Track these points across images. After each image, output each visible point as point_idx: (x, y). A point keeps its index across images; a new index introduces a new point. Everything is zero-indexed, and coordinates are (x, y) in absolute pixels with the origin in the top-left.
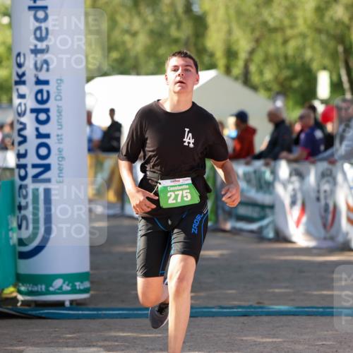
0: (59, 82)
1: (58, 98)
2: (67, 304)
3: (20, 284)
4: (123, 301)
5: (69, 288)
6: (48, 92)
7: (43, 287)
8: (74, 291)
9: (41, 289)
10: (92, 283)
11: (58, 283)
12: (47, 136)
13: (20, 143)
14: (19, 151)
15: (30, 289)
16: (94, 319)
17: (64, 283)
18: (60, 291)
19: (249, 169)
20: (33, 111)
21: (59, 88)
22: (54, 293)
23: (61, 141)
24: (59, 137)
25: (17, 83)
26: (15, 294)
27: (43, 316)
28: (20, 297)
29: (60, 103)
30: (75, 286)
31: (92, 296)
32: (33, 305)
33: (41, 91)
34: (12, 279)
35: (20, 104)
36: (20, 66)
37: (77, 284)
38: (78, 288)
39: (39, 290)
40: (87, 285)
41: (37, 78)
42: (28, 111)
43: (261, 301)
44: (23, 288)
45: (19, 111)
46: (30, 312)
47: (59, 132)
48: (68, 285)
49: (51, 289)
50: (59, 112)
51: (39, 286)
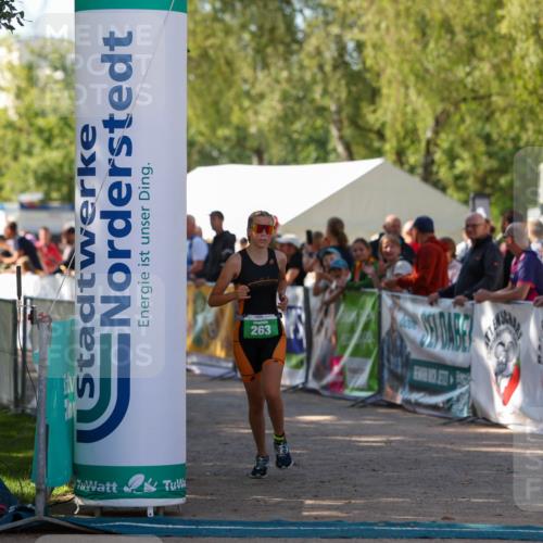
0: (146, 171)
1: (144, 196)
2: (150, 512)
3: (79, 481)
4: (235, 510)
5: (154, 489)
6: (129, 187)
7: (115, 485)
8: (161, 493)
9: (111, 488)
10: (188, 481)
11: (137, 480)
12: (127, 254)
13: (84, 264)
14: (82, 275)
15: (94, 489)
16: (191, 537)
17: (146, 480)
18: (140, 493)
19: (434, 310)
20: (104, 215)
21: (145, 181)
22: (130, 496)
23: (146, 262)
24: (145, 256)
25: (82, 172)
26: (70, 496)
27: (114, 530)
28: (78, 501)
29: (146, 204)
30: (165, 485)
31: (188, 501)
32: (98, 513)
33: (117, 185)
34: (67, 472)
35: (85, 204)
36: (87, 145)
37: (167, 482)
38: (167, 488)
39: (108, 491)
40: (181, 484)
41: (113, 165)
42: (98, 215)
43: (449, 516)
44: (83, 488)
45: (84, 215)
46: (93, 525)
47: (145, 249)
48: (152, 484)
49: (126, 489)
50: (145, 218)
51: (108, 485)
